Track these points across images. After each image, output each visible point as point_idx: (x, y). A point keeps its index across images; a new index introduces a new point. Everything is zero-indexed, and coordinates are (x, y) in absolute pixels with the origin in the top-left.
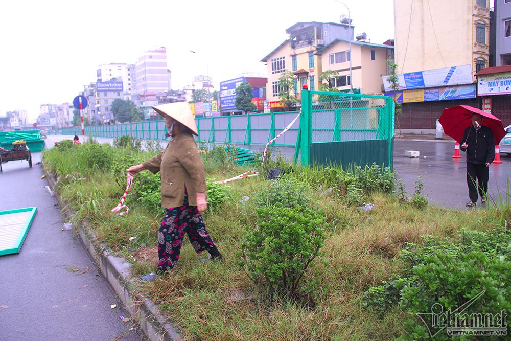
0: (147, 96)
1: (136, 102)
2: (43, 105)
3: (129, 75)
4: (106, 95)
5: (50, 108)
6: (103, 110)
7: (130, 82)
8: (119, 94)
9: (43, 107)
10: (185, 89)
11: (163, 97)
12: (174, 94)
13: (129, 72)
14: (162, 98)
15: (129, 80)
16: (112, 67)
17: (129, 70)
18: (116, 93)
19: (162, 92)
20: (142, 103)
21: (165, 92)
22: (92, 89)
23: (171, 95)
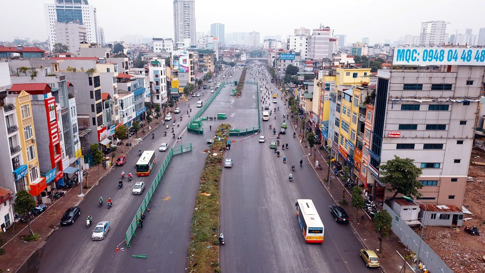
0: (308, 63)
3: (307, 43)
4: (284, 61)
6: (282, 70)
7: (306, 47)
8: (292, 61)
13: (307, 41)
15: (307, 46)
16: (296, 37)
17: (307, 39)
18: (290, 61)
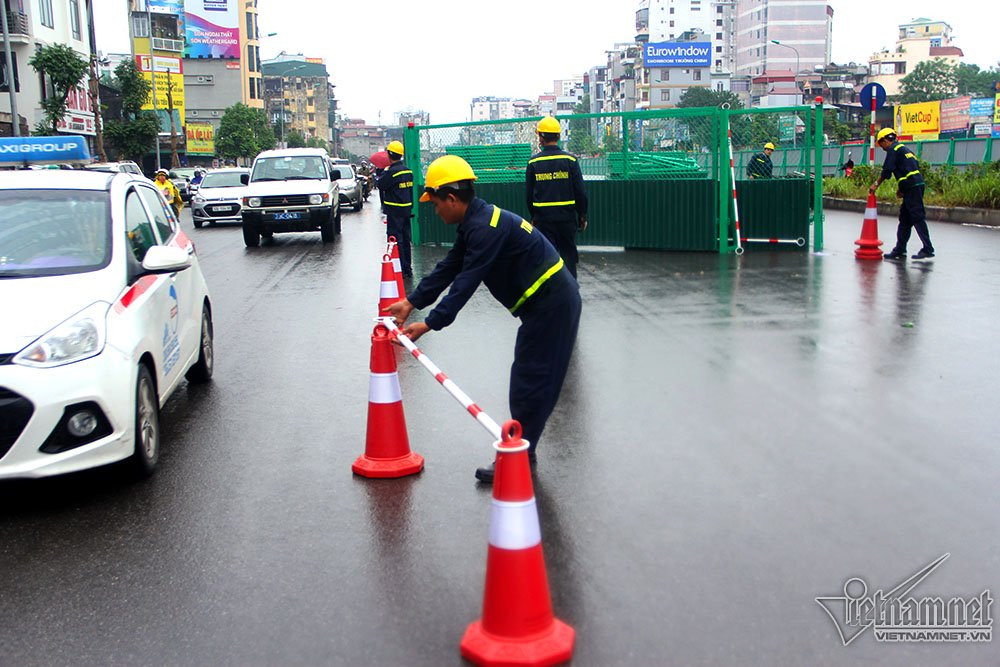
0: (773, 80)
1: (743, 97)
2: (477, 100)
3: (718, 23)
4: (665, 77)
5: (494, 108)
8: (699, 76)
9: (477, 104)
10: (877, 63)
11: (814, 83)
12: (843, 76)
14: (808, 85)
18: (692, 71)
19: (810, 69)
20: (756, 99)
21: (818, 71)
22: (631, 61)
23: (835, 79)
